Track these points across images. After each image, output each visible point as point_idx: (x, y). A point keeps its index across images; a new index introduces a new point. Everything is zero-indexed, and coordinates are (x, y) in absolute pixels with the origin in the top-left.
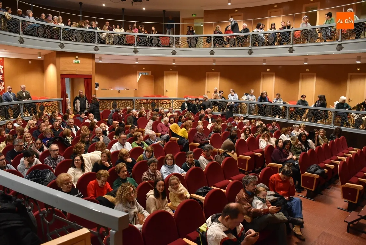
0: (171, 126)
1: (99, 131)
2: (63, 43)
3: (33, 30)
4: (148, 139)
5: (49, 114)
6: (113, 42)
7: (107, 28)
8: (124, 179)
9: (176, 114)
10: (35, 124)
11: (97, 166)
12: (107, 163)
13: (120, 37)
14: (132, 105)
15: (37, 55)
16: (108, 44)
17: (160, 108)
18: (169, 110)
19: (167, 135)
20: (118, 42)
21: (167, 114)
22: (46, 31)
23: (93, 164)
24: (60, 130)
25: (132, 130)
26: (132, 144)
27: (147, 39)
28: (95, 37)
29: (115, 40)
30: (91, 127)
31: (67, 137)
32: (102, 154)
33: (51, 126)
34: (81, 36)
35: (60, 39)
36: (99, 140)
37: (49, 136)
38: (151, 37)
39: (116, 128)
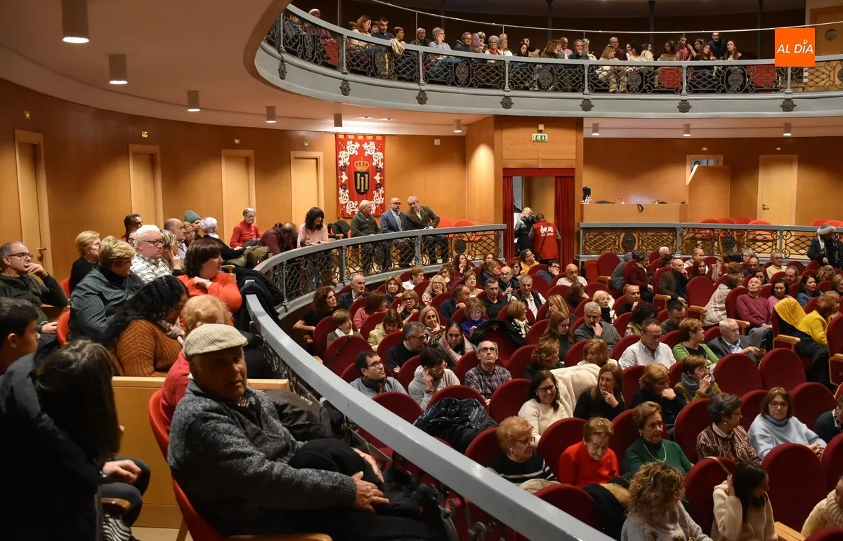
0: (779, 305)
1: (592, 312)
2: (508, 97)
3: (445, 70)
4: (717, 338)
5: (474, 260)
6: (628, 86)
7: (613, 54)
8: (653, 442)
9: (792, 271)
10: (445, 285)
11: (588, 403)
12: (610, 397)
13: (644, 73)
14: (672, 243)
15: (452, 125)
16: (614, 92)
17: (747, 252)
18: (772, 258)
19: (766, 327)
20: (641, 87)
21: (767, 269)
22: (473, 72)
23: (579, 396)
24: (501, 302)
25: (675, 311)
26: (675, 348)
27: (714, 74)
28: (583, 76)
29: (632, 81)
30: (573, 298)
31: (516, 320)
32: (601, 372)
33: (480, 291)
34: (551, 77)
35: (504, 88)
36: (592, 332)
37: (476, 316)
38: (725, 67)
39: (635, 304)
